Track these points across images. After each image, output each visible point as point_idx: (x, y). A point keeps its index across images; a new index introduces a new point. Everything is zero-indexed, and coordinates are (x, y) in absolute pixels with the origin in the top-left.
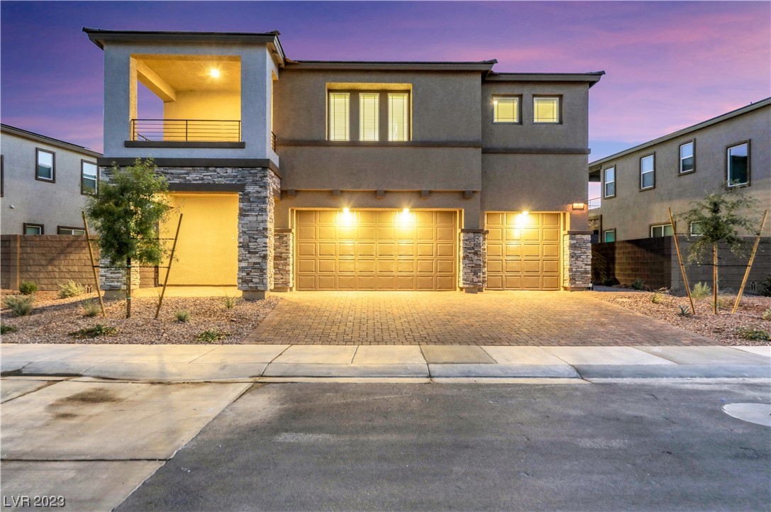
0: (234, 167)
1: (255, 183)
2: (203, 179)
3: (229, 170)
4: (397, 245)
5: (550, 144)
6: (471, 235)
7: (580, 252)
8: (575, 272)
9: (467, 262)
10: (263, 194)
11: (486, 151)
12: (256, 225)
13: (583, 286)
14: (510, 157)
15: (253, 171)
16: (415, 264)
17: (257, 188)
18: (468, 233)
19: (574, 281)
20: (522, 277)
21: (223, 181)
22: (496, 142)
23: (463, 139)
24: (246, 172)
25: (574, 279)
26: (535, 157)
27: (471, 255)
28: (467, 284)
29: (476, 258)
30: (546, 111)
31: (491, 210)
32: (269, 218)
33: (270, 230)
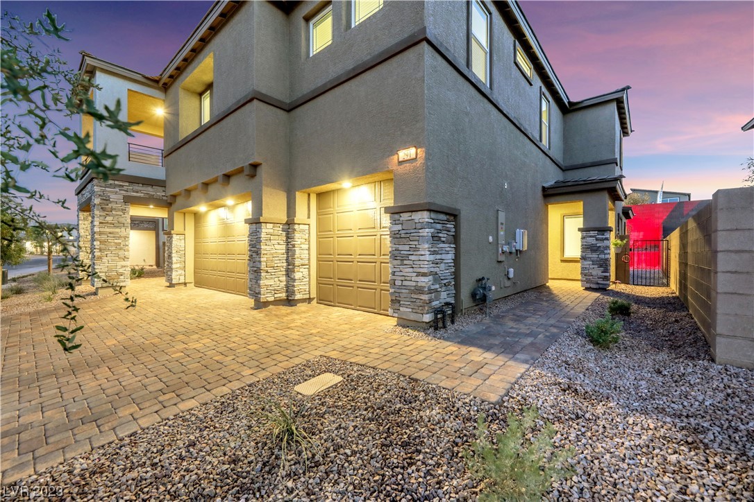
6: (254, 227)
9: (252, 264)
13: (412, 317)
18: (251, 224)
23: (242, 96)
27: (254, 255)
31: (302, 187)
32: (100, 223)
33: (110, 233)
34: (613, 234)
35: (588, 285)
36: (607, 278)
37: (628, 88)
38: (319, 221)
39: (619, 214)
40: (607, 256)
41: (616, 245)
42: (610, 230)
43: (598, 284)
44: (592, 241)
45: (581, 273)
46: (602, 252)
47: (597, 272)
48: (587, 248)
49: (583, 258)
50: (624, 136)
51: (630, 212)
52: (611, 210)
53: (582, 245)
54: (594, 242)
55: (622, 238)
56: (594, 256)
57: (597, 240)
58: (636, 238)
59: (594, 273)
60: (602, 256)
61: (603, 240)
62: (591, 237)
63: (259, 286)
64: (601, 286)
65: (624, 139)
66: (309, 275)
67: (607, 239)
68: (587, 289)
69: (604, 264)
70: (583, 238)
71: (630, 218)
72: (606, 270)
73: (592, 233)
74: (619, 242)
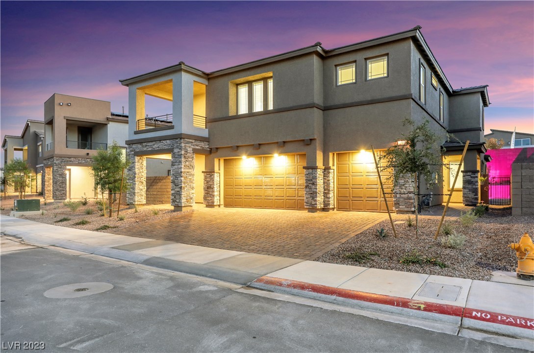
0: (170, 139)
1: (177, 147)
2: (159, 147)
3: (168, 141)
4: (274, 178)
5: (378, 95)
6: (310, 171)
7: (403, 181)
8: (399, 198)
9: (308, 190)
10: (180, 153)
11: (325, 109)
12: (177, 170)
13: (406, 209)
14: (347, 109)
15: (176, 141)
16: (285, 192)
17: (178, 150)
18: (308, 169)
19: (398, 206)
20: (364, 201)
21: (166, 147)
22: (338, 100)
23: (303, 103)
24: (174, 141)
25: (399, 204)
26: (366, 107)
27: (310, 185)
28: (307, 206)
29: (313, 187)
30: (377, 69)
31: (333, 151)
32: (184, 166)
33: (188, 172)
34: (479, 173)
35: (467, 203)
36: (477, 199)
37: (488, 86)
38: (338, 168)
39: (482, 161)
40: (476, 187)
41: (481, 180)
42: (478, 171)
43: (472, 202)
44: (468, 178)
45: (463, 196)
46: (474, 184)
47: (471, 195)
48: (466, 182)
49: (464, 188)
50: (484, 106)
51: (489, 158)
52: (478, 159)
53: (463, 180)
54: (470, 179)
55: (484, 176)
56: (470, 186)
57: (471, 177)
58: (494, 175)
59: (470, 196)
60: (474, 187)
61: (474, 177)
62: (468, 175)
63: (316, 201)
64: (474, 203)
65: (485, 108)
66: (334, 196)
67: (477, 177)
68: (466, 205)
69: (475, 191)
70: (464, 176)
71: (489, 161)
72: (477, 194)
73: (469, 174)
74: (483, 178)
